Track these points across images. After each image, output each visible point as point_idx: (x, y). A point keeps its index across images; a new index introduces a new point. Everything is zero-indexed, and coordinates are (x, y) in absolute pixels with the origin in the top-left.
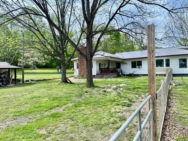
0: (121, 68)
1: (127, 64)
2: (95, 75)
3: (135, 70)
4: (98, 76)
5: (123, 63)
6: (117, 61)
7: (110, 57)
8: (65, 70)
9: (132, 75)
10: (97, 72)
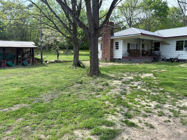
0: (160, 51)
1: (169, 44)
2: (121, 58)
3: (180, 54)
4: (125, 59)
5: (164, 43)
6: (155, 41)
7: (141, 33)
8: (77, 51)
9: (174, 60)
10: (123, 55)
